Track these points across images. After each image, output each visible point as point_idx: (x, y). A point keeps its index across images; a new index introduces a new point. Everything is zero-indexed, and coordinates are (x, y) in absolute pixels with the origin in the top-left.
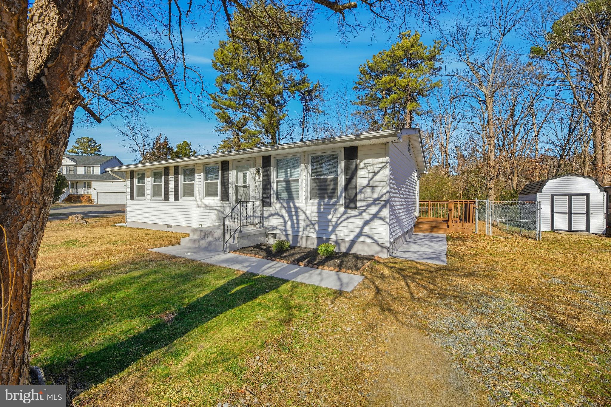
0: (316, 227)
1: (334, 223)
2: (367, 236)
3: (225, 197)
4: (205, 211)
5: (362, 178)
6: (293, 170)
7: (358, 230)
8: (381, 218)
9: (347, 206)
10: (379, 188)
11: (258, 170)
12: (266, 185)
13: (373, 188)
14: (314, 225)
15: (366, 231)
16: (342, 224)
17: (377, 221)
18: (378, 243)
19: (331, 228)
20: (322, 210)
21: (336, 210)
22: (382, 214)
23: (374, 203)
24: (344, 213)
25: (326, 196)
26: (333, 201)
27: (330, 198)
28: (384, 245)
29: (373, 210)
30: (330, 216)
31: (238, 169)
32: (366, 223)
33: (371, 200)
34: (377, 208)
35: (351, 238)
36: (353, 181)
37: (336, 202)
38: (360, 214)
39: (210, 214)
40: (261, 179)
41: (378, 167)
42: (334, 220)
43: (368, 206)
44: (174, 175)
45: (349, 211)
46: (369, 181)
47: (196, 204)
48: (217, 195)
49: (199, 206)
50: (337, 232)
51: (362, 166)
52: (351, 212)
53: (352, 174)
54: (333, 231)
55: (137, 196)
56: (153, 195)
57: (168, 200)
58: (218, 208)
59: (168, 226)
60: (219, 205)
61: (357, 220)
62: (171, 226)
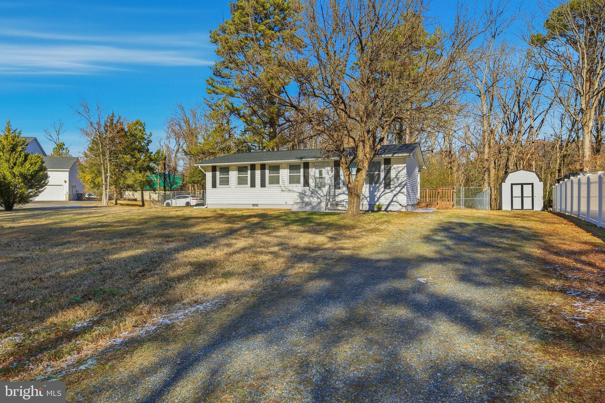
0: (368, 199)
1: (378, 197)
2: (395, 201)
4: (288, 193)
5: (393, 174)
6: (353, 169)
7: (391, 199)
8: (403, 193)
9: (385, 187)
10: (401, 179)
11: (332, 168)
12: (337, 177)
13: (398, 179)
14: (366, 198)
15: (395, 199)
16: (383, 197)
17: (399, 194)
18: (400, 205)
19: (376, 199)
20: (371, 190)
21: (379, 190)
22: (402, 191)
23: (399, 186)
24: (384, 191)
25: (374, 183)
26: (377, 185)
27: (376, 183)
28: (404, 205)
29: (398, 189)
30: (376, 193)
31: (316, 167)
32: (395, 196)
33: (397, 184)
34: (400, 188)
35: (387, 203)
36: (388, 175)
37: (379, 186)
38: (392, 191)
39: (293, 195)
40: (333, 174)
41: (400, 169)
42: (378, 195)
43: (396, 187)
44: (261, 170)
45: (386, 190)
46: (396, 175)
47: (280, 189)
48: (299, 183)
49: (283, 191)
50: (380, 201)
51: (392, 168)
52: (387, 191)
53: (388, 172)
54: (378, 200)
55: (220, 185)
56: (239, 184)
57: (255, 187)
58: (300, 191)
59: (254, 205)
60: (301, 189)
61: (390, 194)
62: (257, 205)
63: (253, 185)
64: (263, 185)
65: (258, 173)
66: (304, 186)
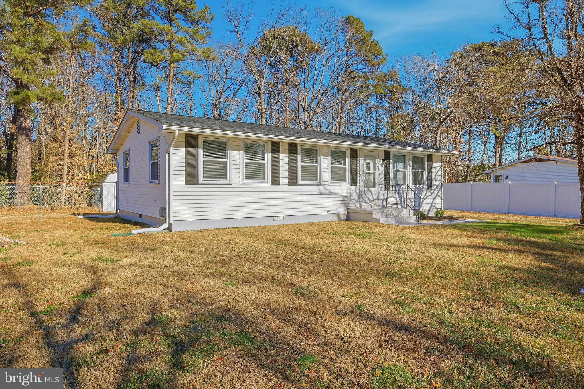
1: (421, 200)
2: (434, 206)
3: (354, 182)
5: (433, 174)
7: (431, 203)
8: (440, 197)
9: (428, 189)
10: (438, 180)
13: (436, 180)
15: (434, 203)
16: (425, 201)
17: (438, 197)
20: (416, 192)
21: (422, 192)
22: (439, 194)
23: (437, 188)
24: (427, 193)
25: (418, 183)
26: (421, 186)
27: (420, 184)
29: (436, 192)
32: (434, 199)
33: (436, 186)
34: (438, 190)
35: (428, 208)
37: (423, 188)
38: (432, 193)
41: (438, 168)
42: (422, 198)
43: (435, 189)
44: (289, 153)
46: (435, 176)
48: (345, 180)
50: (423, 206)
51: (433, 166)
52: (429, 194)
53: (430, 171)
55: (205, 177)
56: (247, 177)
57: (279, 184)
58: (344, 193)
59: (275, 218)
60: (345, 190)
61: (430, 197)
62: (282, 218)
63: (275, 181)
64: (293, 181)
65: (284, 158)
66: (351, 185)
